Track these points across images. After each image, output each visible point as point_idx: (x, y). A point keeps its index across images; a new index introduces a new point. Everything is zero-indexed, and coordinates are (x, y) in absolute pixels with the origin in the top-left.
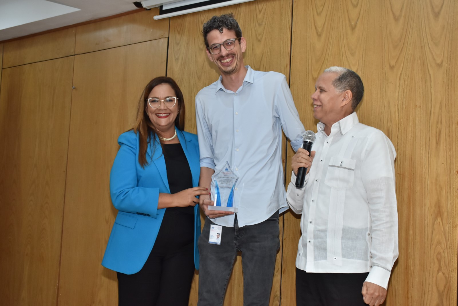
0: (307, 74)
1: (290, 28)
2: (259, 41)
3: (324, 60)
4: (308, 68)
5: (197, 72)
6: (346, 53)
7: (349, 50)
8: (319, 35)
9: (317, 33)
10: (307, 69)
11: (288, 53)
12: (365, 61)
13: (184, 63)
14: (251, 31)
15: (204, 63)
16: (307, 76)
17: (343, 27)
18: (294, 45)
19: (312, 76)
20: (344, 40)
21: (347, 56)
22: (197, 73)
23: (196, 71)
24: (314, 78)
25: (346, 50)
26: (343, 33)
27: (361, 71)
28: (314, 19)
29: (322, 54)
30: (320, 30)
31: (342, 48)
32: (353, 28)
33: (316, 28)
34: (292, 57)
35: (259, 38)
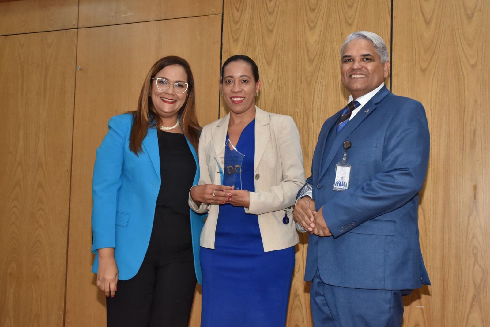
0: (413, 65)
1: (390, 13)
2: (350, 25)
3: (435, 50)
4: (415, 58)
5: (266, 56)
6: (461, 43)
7: (465, 40)
8: (428, 23)
9: (425, 20)
10: (413, 58)
11: (389, 40)
12: (485, 53)
13: (246, 45)
14: (339, 13)
15: (275, 47)
16: (413, 66)
17: (457, 16)
18: (396, 31)
19: (420, 66)
20: (459, 30)
21: (463, 47)
22: (265, 58)
23: (264, 55)
24: (423, 69)
25: (461, 40)
26: (457, 22)
27: (481, 63)
28: (420, 5)
29: (432, 43)
30: (428, 17)
31: (456, 38)
32: (470, 18)
33: (423, 15)
34: (394, 44)
35: (350, 22)
